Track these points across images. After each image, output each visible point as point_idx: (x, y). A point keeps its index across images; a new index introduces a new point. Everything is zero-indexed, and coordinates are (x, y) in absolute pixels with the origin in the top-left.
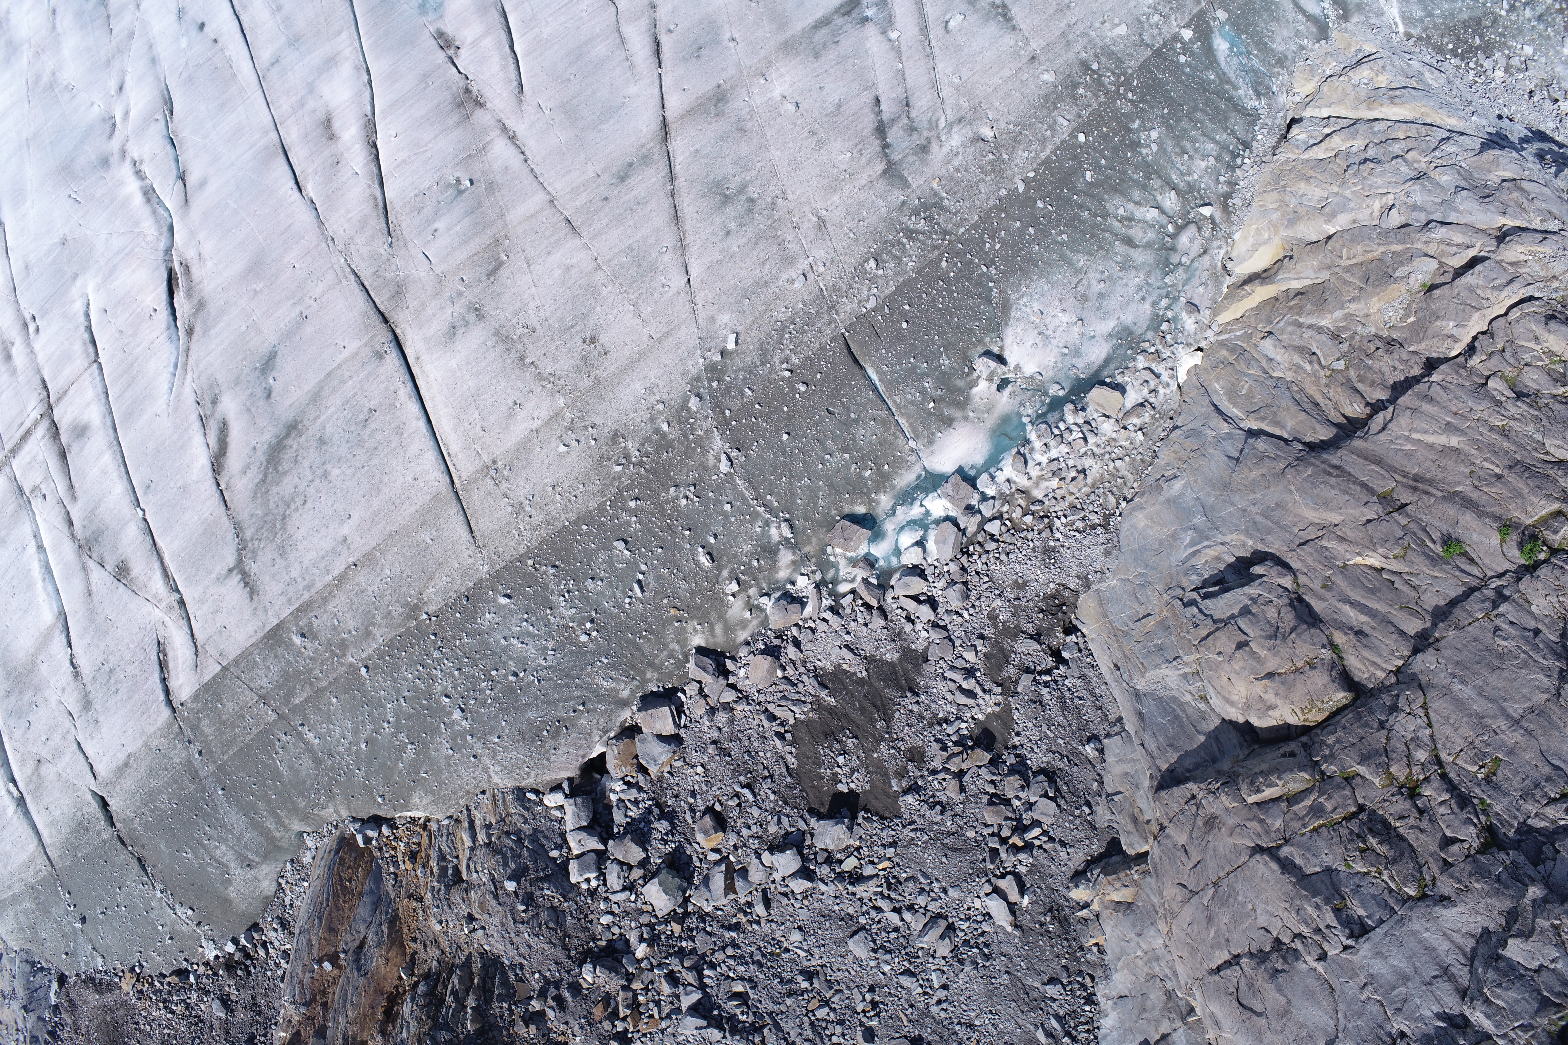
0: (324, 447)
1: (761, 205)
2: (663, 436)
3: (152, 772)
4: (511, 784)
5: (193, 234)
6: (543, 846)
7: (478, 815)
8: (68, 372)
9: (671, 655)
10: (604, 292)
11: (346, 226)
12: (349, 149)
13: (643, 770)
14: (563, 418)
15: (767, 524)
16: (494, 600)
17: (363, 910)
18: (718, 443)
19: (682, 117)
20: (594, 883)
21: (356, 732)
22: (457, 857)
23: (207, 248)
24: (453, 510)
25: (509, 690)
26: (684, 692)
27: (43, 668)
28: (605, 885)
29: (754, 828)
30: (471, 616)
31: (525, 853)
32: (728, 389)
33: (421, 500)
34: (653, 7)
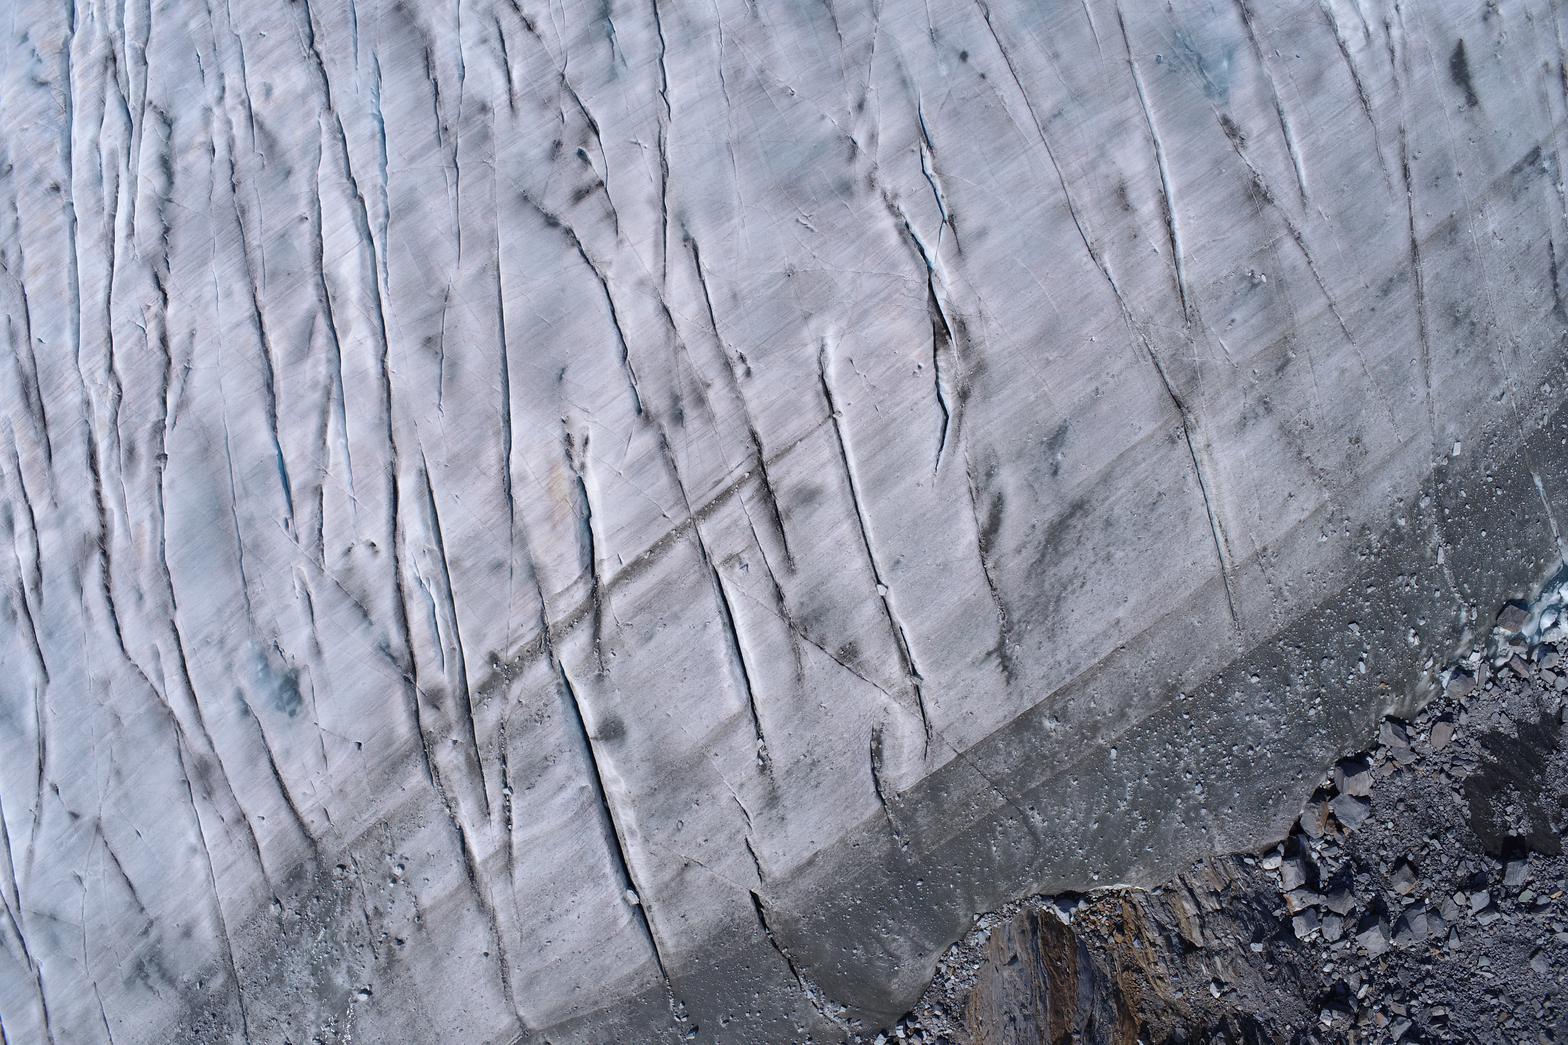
0: (1110, 529)
1: (1479, 329)
2: (1398, 529)
3: (841, 869)
4: (1228, 850)
5: (971, 288)
6: (1266, 906)
7: (1196, 883)
8: (794, 427)
9: (1368, 725)
10: (1369, 395)
11: (1145, 304)
12: (1147, 224)
13: (1340, 828)
14: (1326, 511)
15: (1459, 609)
16: (1244, 680)
17: (1083, 989)
18: (1436, 537)
19: (1427, 240)
20: (1314, 936)
21: (1089, 811)
22: (1177, 926)
23: (992, 306)
24: (1221, 595)
25: (1244, 763)
26: (1372, 757)
27: (717, 763)
28: (1322, 936)
29: (1444, 873)
30: (1222, 694)
31: (1259, 916)
32: (1448, 491)
33: (1195, 584)
34: (1402, 132)
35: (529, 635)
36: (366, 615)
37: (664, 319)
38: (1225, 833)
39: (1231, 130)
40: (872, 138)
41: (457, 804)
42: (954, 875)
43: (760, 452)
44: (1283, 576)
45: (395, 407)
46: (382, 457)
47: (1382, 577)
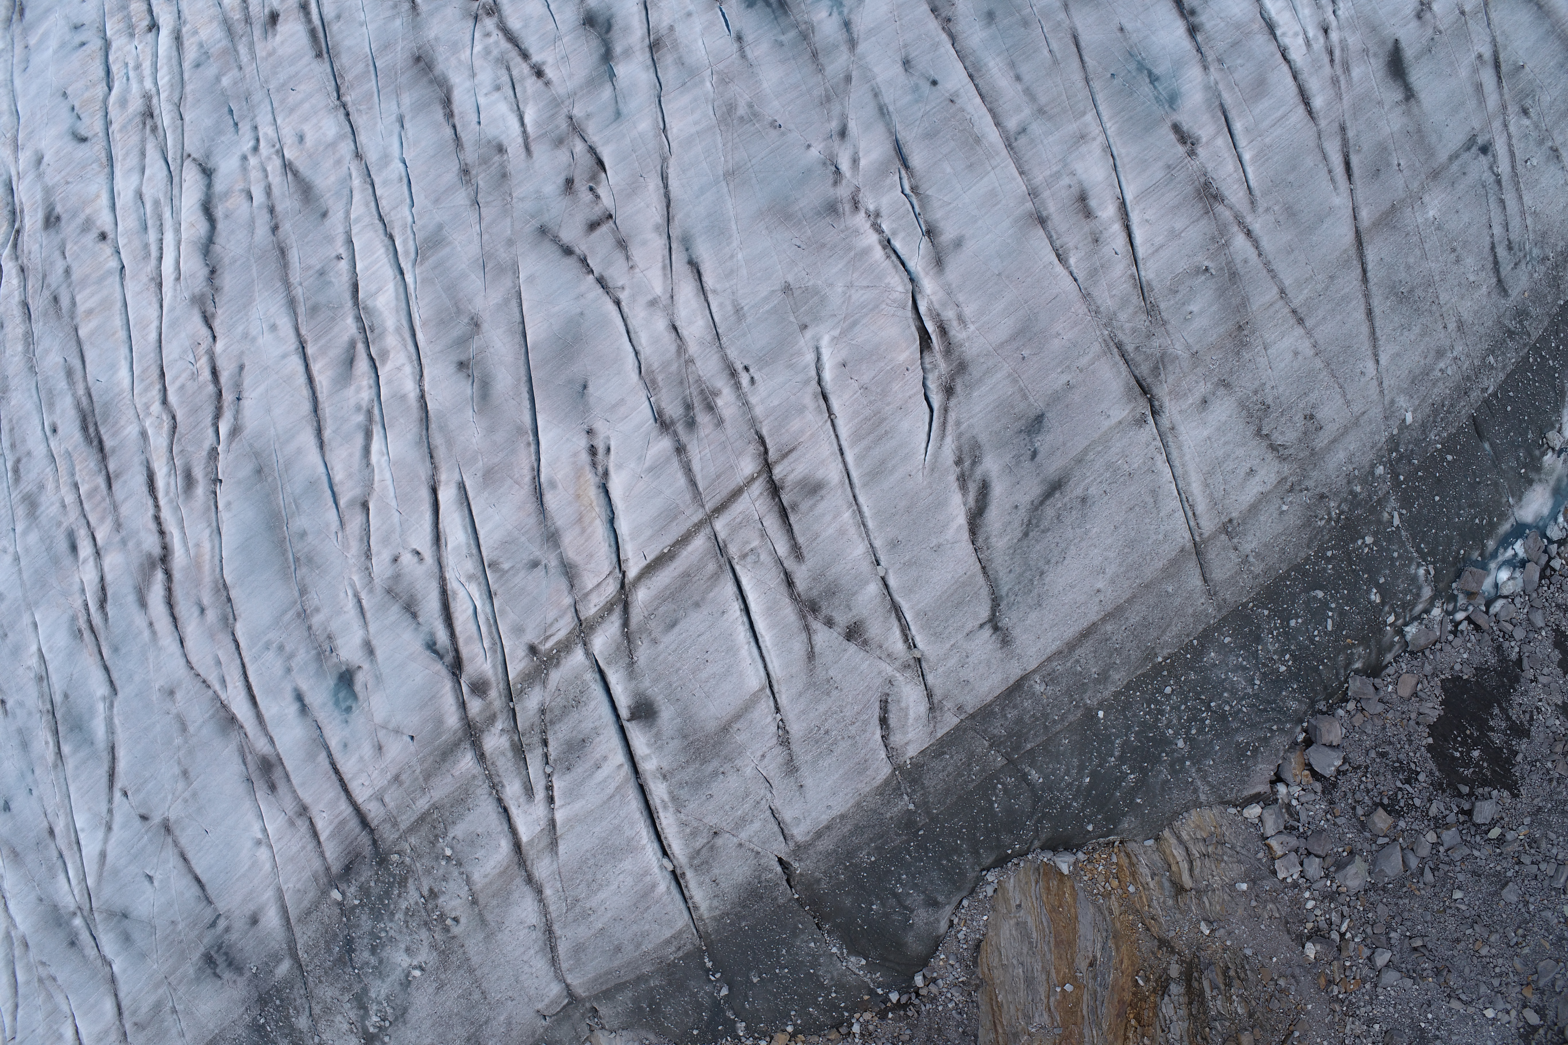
2: (1355, 496)
8: (796, 428)
9: (1337, 679)
10: (1321, 376)
11: (1110, 301)
12: (1108, 228)
14: (1286, 483)
15: (1418, 568)
16: (1218, 641)
18: (1392, 502)
19: (1371, 228)
20: (1296, 876)
21: (1081, 768)
22: (1168, 870)
23: (969, 310)
24: (1194, 564)
25: (1222, 718)
27: (739, 737)
28: (1303, 876)
30: (1198, 655)
32: (1401, 459)
33: (1167, 556)
34: (1343, 129)
35: (564, 627)
36: (414, 616)
37: (674, 335)
38: (1208, 783)
39: (1183, 136)
40: (855, 161)
41: (503, 786)
42: (960, 832)
43: (766, 451)
44: (1250, 544)
45: (433, 426)
46: (423, 471)
47: (1343, 540)
